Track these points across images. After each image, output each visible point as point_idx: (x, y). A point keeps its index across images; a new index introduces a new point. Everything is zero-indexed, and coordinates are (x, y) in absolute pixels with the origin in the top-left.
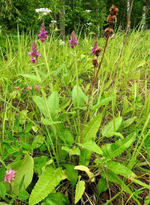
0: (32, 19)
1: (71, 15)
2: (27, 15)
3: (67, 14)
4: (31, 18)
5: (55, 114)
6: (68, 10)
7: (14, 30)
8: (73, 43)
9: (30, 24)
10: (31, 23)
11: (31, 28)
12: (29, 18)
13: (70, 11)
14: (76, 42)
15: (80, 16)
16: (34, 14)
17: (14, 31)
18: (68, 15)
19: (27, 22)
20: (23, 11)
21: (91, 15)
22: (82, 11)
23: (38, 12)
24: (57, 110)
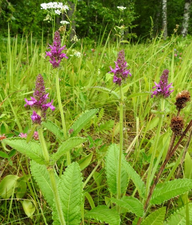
0: (30, 17)
1: (86, 12)
2: (23, 10)
3: (79, 10)
4: (29, 14)
5: (74, 215)
6: (82, 5)
7: (5, 30)
8: (120, 74)
9: (27, 23)
10: (29, 21)
11: (28, 28)
12: (25, 15)
13: (83, 6)
14: (126, 72)
15: (98, 14)
16: (32, 10)
17: (3, 32)
18: (80, 12)
19: (23, 21)
20: (17, 4)
21: (113, 13)
22: (100, 7)
23: (46, 9)
24: (78, 207)
